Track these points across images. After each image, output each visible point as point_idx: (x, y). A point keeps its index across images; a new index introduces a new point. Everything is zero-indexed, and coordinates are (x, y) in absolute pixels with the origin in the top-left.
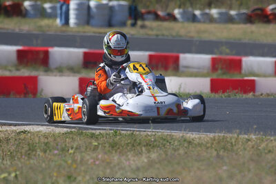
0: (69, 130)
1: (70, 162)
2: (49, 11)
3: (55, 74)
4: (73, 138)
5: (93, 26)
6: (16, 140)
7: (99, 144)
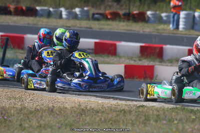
0: (175, 106)
2: (165, 18)
3: (167, 64)
4: (177, 112)
5: (196, 30)
6: (136, 112)
7: (196, 117)
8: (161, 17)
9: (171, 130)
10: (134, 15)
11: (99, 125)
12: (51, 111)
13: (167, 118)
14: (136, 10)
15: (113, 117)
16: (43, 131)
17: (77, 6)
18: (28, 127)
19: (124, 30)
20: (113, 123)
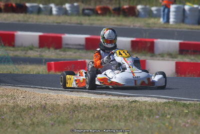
0: (167, 100)
1: (167, 124)
2: (155, 12)
3: (158, 58)
5: (187, 24)
6: (129, 107)
7: (189, 111)
8: (152, 11)
9: (164, 124)
10: (124, 9)
11: (92, 121)
12: (44, 108)
13: (160, 113)
14: (126, 5)
15: (106, 113)
16: (37, 129)
17: (67, 2)
18: (21, 125)
19: (115, 25)
20: (106, 119)
